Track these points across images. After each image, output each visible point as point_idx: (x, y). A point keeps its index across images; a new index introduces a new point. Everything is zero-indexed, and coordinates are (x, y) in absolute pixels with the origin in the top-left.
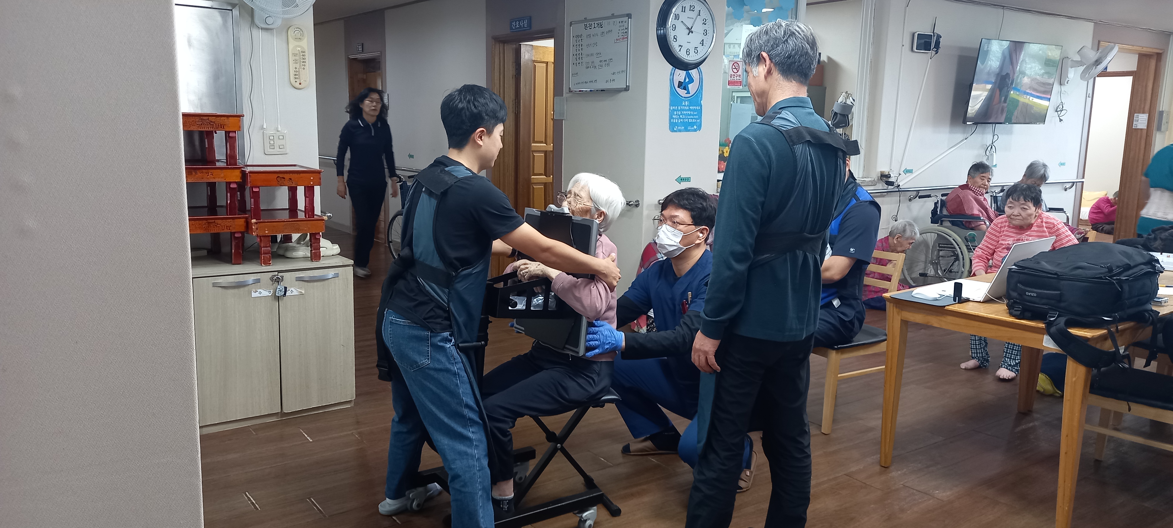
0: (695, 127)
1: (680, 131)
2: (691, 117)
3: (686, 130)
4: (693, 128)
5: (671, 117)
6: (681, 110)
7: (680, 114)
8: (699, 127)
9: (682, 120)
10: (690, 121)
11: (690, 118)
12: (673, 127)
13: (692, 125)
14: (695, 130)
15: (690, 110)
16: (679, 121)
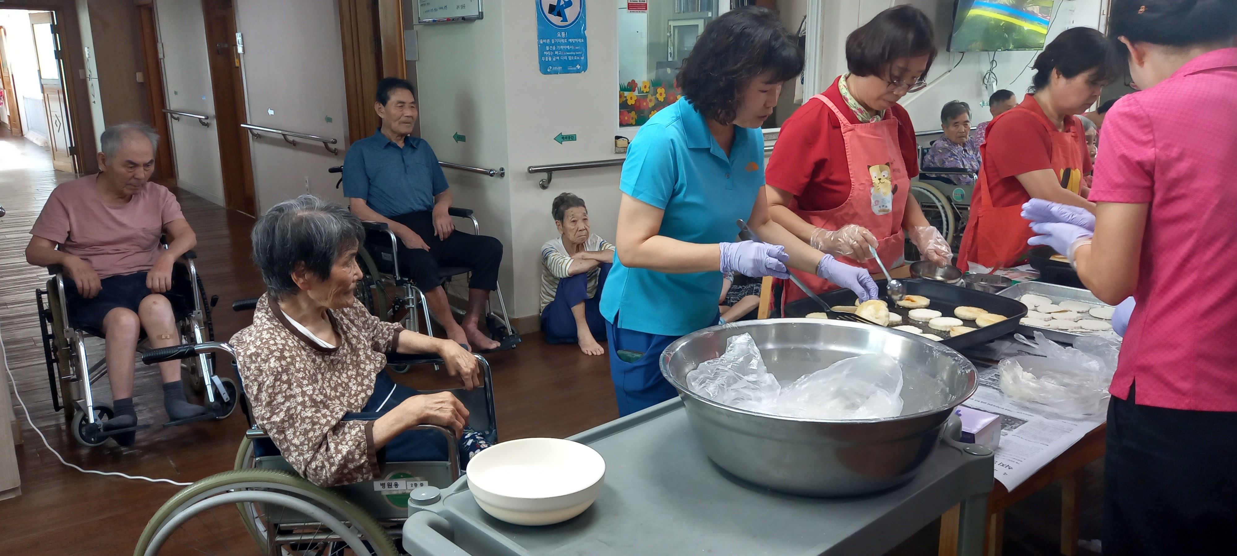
0: (578, 67)
1: (556, 73)
2: (572, 53)
3: (566, 71)
4: (575, 68)
5: (541, 55)
6: (556, 44)
7: (554, 49)
8: (585, 68)
9: (558, 58)
10: (570, 59)
11: (570, 55)
12: (545, 68)
13: (574, 63)
14: (578, 71)
15: (569, 44)
16: (554, 60)
